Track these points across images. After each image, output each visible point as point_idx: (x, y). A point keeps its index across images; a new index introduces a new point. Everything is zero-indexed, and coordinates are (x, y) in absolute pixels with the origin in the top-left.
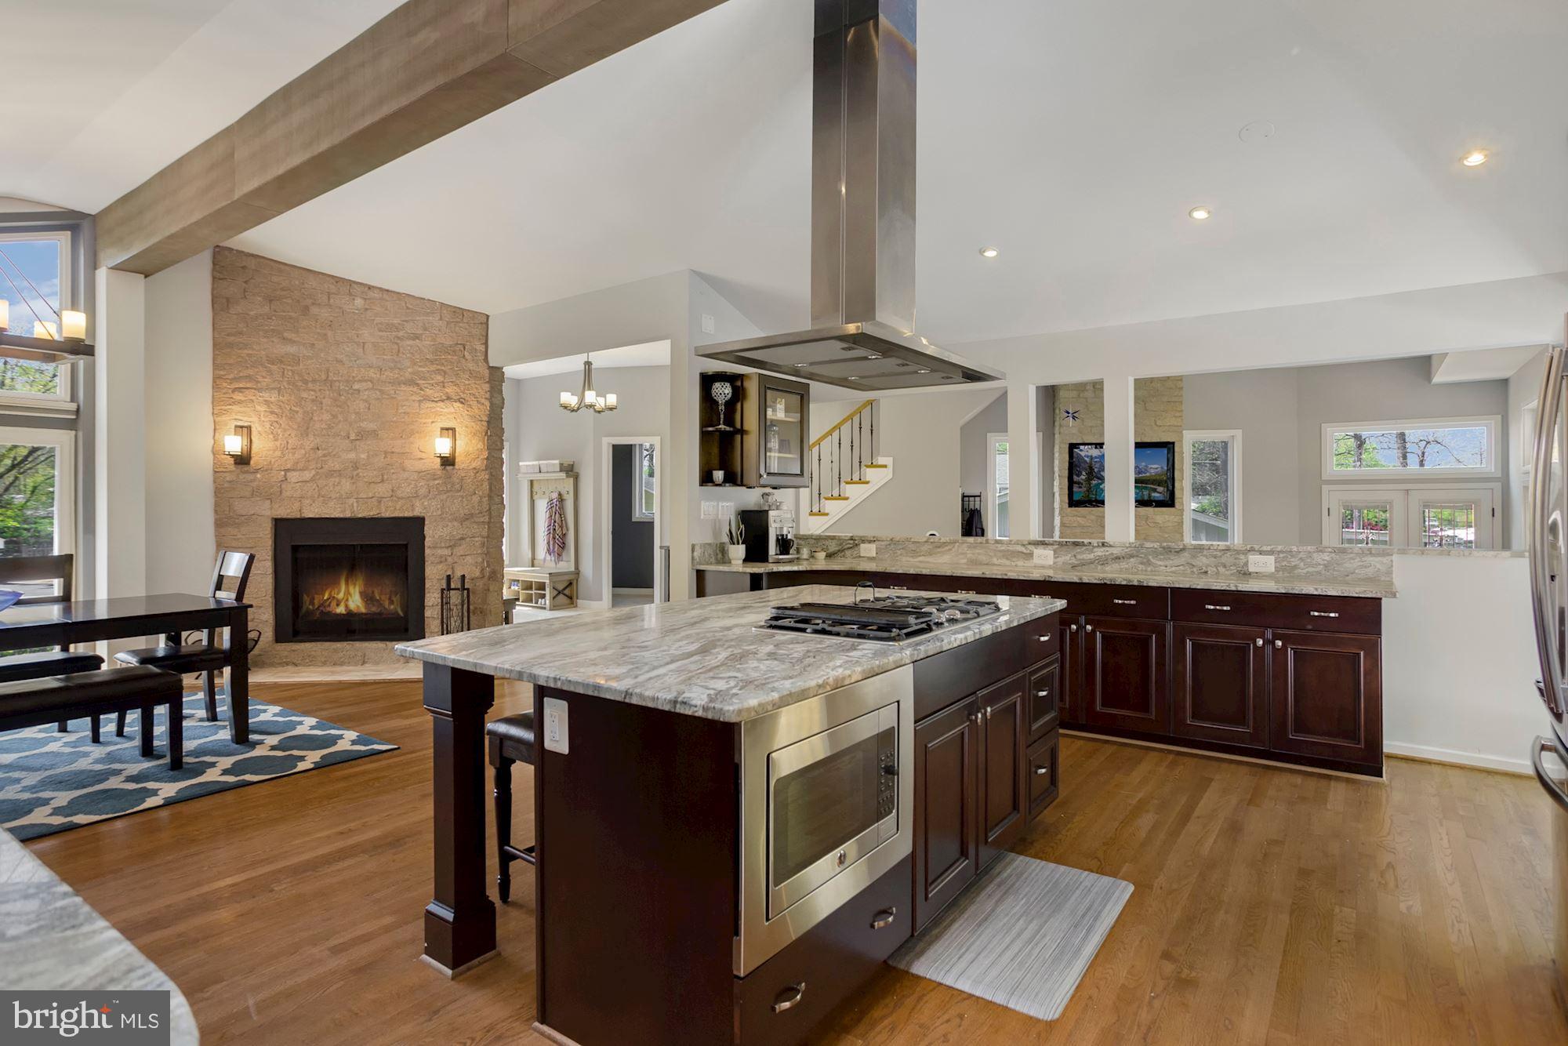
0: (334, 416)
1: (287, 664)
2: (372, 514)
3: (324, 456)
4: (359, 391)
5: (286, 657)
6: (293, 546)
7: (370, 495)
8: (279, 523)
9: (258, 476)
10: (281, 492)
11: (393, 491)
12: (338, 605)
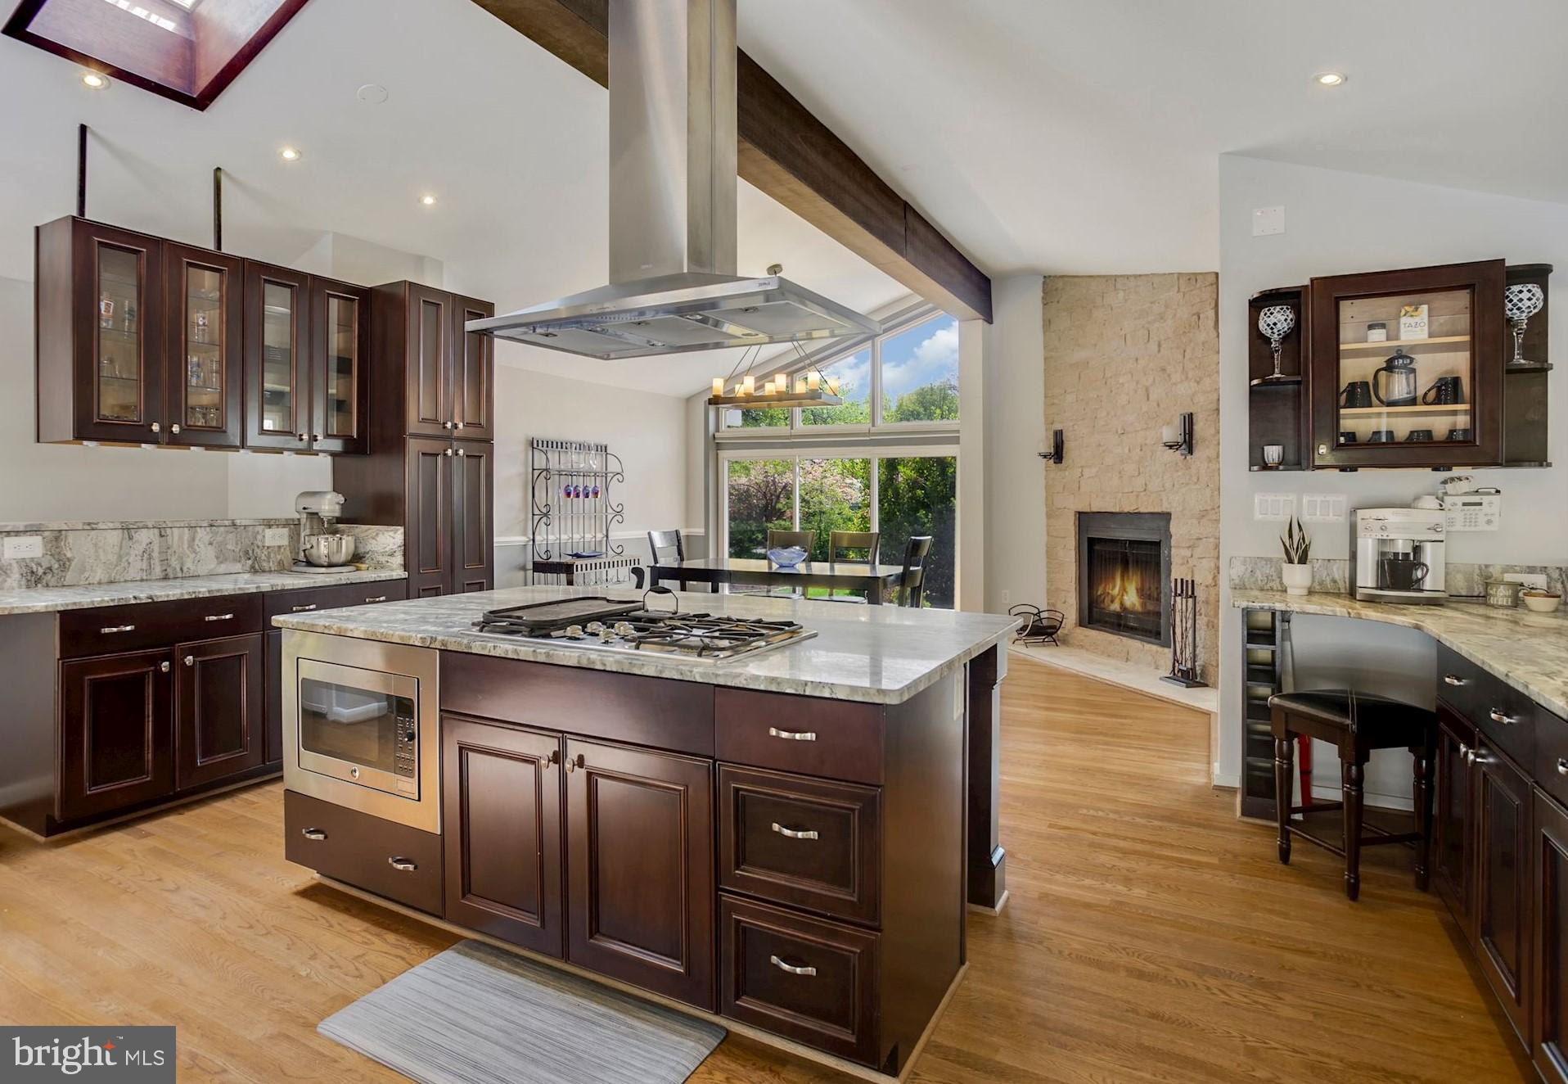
0: (1108, 414)
1: (1082, 647)
2: (1132, 508)
3: (1104, 452)
4: (1123, 384)
5: (1082, 641)
6: (1088, 538)
7: (1131, 490)
8: (1081, 515)
9: (1067, 473)
10: (1079, 488)
11: (1146, 484)
12: (1112, 601)
